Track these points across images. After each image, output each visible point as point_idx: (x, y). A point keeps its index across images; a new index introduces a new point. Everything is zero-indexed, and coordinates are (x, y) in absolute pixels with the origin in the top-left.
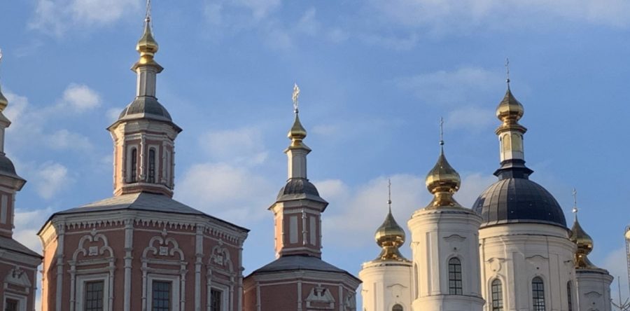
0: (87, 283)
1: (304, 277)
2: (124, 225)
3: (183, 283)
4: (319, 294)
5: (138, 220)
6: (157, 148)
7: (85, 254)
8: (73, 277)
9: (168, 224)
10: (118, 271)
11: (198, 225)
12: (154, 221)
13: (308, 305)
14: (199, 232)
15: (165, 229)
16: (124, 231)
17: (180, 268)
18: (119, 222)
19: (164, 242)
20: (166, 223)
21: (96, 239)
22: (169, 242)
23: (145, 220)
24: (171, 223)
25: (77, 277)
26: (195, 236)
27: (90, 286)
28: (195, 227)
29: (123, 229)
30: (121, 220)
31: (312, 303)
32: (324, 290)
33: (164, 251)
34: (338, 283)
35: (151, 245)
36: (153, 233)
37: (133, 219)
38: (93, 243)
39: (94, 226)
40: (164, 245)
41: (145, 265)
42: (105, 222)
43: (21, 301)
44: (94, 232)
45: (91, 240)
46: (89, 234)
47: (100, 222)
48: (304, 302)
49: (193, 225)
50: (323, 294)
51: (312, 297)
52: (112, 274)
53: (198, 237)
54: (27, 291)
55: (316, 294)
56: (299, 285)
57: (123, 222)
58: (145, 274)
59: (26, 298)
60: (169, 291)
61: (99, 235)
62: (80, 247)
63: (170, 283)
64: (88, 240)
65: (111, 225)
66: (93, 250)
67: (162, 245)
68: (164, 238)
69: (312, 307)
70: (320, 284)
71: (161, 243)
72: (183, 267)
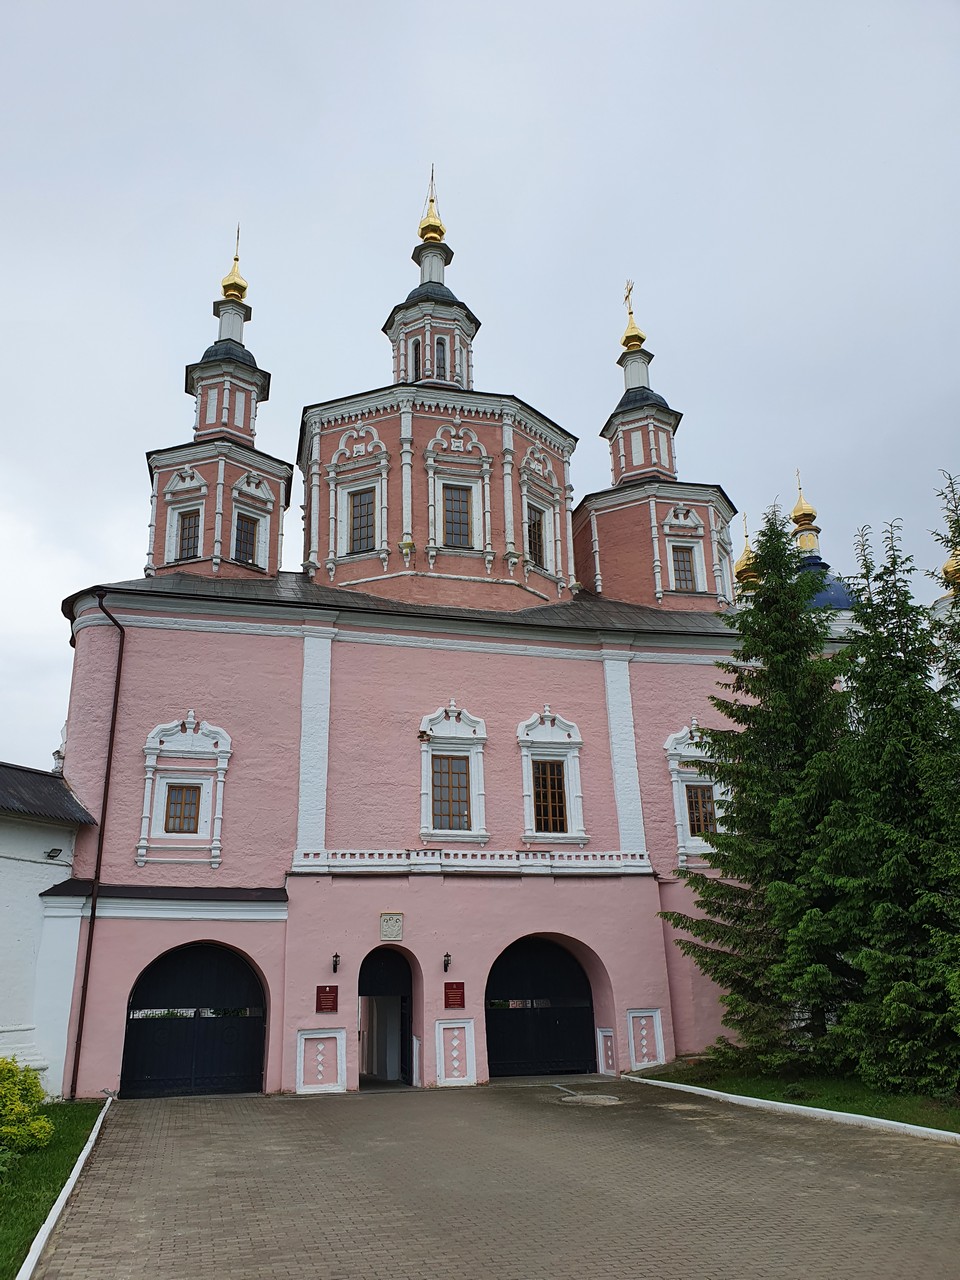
0: (353, 495)
1: (658, 494)
2: (399, 408)
3: (487, 488)
4: (681, 516)
5: (418, 402)
6: (447, 339)
7: (348, 454)
8: (332, 487)
9: (462, 410)
10: (394, 472)
11: (505, 411)
12: (442, 405)
13: (667, 530)
14: (508, 421)
15: (457, 416)
16: (400, 417)
17: (482, 466)
18: (392, 407)
19: (457, 432)
20: (458, 407)
21: (362, 434)
22: (465, 434)
23: (429, 403)
24: (466, 408)
25: (338, 487)
26: (501, 427)
27: (357, 498)
28: (501, 415)
29: (398, 414)
30: (394, 403)
31: (671, 527)
32: (688, 512)
33: (456, 445)
34: (707, 502)
35: (439, 436)
36: (443, 420)
37: (412, 399)
38: (360, 439)
39: (359, 417)
40: (457, 437)
41: (430, 461)
42: (373, 409)
43: (262, 519)
44: (359, 425)
45: (355, 436)
46: (354, 428)
47: (366, 410)
48: (661, 527)
49: (498, 411)
50: (686, 516)
51: (670, 519)
52: (384, 475)
53: (505, 428)
54: (270, 506)
55: (676, 516)
56: (652, 504)
57: (398, 406)
58: (431, 473)
59: (269, 517)
60: (467, 501)
61: (366, 428)
62: (342, 446)
63: (468, 489)
64: (351, 436)
65: (382, 412)
66: (360, 448)
67: (454, 437)
68: (458, 427)
69: (673, 533)
70: (681, 503)
71: (453, 433)
72: (486, 466)
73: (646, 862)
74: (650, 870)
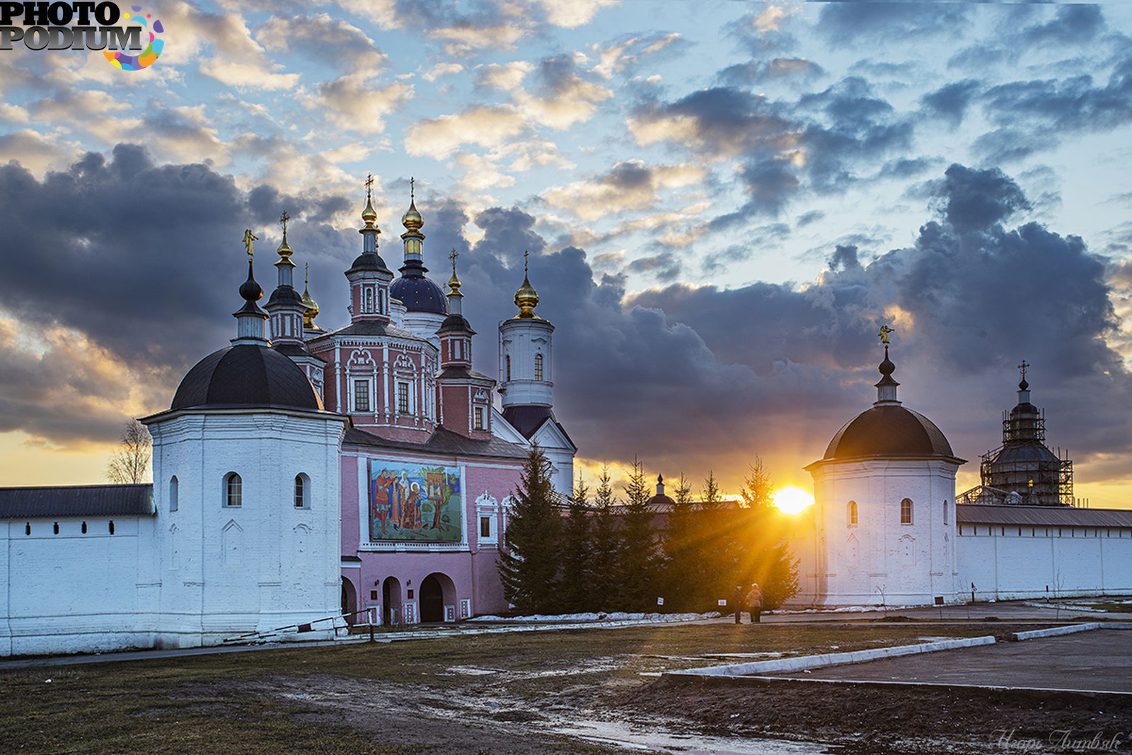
0: (357, 381)
1: (473, 383)
2: (382, 345)
4: (480, 394)
5: (390, 343)
6: (372, 289)
8: (348, 377)
10: (380, 376)
11: (423, 348)
12: (399, 344)
13: (474, 400)
15: (405, 350)
16: (382, 350)
18: (378, 343)
20: (405, 346)
21: (363, 354)
23: (393, 343)
24: (408, 346)
25: (351, 377)
27: (360, 383)
28: (421, 349)
29: (381, 348)
30: (380, 342)
31: (476, 399)
32: (483, 392)
33: (404, 364)
34: (490, 387)
35: (397, 360)
36: (399, 352)
38: (361, 356)
39: (361, 344)
40: (405, 360)
41: (395, 373)
42: (368, 342)
44: (361, 348)
46: (358, 349)
47: (365, 342)
49: (420, 347)
50: (482, 394)
51: (476, 396)
52: (375, 377)
55: (478, 394)
56: (470, 387)
58: (395, 379)
60: (408, 391)
61: (365, 351)
62: (352, 357)
63: (408, 386)
64: (357, 353)
65: (373, 345)
66: (361, 360)
68: (405, 355)
69: (476, 403)
70: (480, 388)
71: (403, 358)
72: (415, 375)
73: (467, 547)
74: (468, 550)
